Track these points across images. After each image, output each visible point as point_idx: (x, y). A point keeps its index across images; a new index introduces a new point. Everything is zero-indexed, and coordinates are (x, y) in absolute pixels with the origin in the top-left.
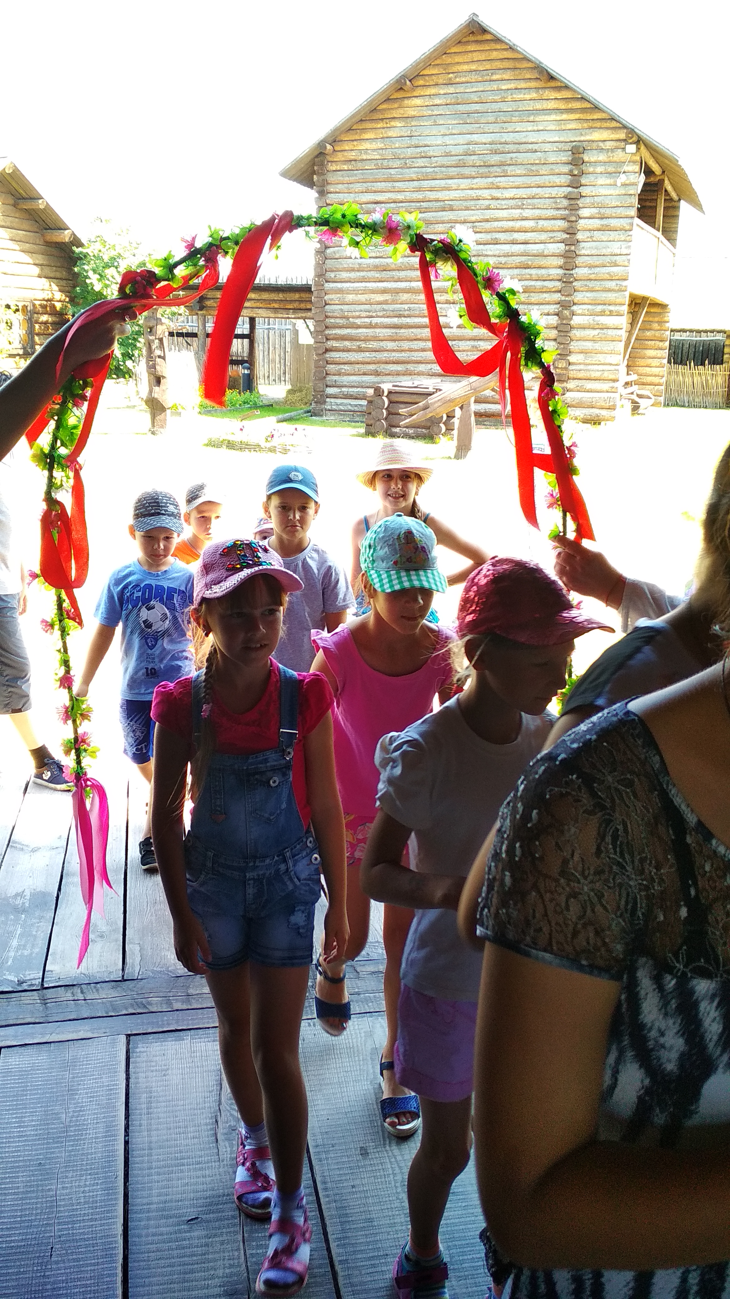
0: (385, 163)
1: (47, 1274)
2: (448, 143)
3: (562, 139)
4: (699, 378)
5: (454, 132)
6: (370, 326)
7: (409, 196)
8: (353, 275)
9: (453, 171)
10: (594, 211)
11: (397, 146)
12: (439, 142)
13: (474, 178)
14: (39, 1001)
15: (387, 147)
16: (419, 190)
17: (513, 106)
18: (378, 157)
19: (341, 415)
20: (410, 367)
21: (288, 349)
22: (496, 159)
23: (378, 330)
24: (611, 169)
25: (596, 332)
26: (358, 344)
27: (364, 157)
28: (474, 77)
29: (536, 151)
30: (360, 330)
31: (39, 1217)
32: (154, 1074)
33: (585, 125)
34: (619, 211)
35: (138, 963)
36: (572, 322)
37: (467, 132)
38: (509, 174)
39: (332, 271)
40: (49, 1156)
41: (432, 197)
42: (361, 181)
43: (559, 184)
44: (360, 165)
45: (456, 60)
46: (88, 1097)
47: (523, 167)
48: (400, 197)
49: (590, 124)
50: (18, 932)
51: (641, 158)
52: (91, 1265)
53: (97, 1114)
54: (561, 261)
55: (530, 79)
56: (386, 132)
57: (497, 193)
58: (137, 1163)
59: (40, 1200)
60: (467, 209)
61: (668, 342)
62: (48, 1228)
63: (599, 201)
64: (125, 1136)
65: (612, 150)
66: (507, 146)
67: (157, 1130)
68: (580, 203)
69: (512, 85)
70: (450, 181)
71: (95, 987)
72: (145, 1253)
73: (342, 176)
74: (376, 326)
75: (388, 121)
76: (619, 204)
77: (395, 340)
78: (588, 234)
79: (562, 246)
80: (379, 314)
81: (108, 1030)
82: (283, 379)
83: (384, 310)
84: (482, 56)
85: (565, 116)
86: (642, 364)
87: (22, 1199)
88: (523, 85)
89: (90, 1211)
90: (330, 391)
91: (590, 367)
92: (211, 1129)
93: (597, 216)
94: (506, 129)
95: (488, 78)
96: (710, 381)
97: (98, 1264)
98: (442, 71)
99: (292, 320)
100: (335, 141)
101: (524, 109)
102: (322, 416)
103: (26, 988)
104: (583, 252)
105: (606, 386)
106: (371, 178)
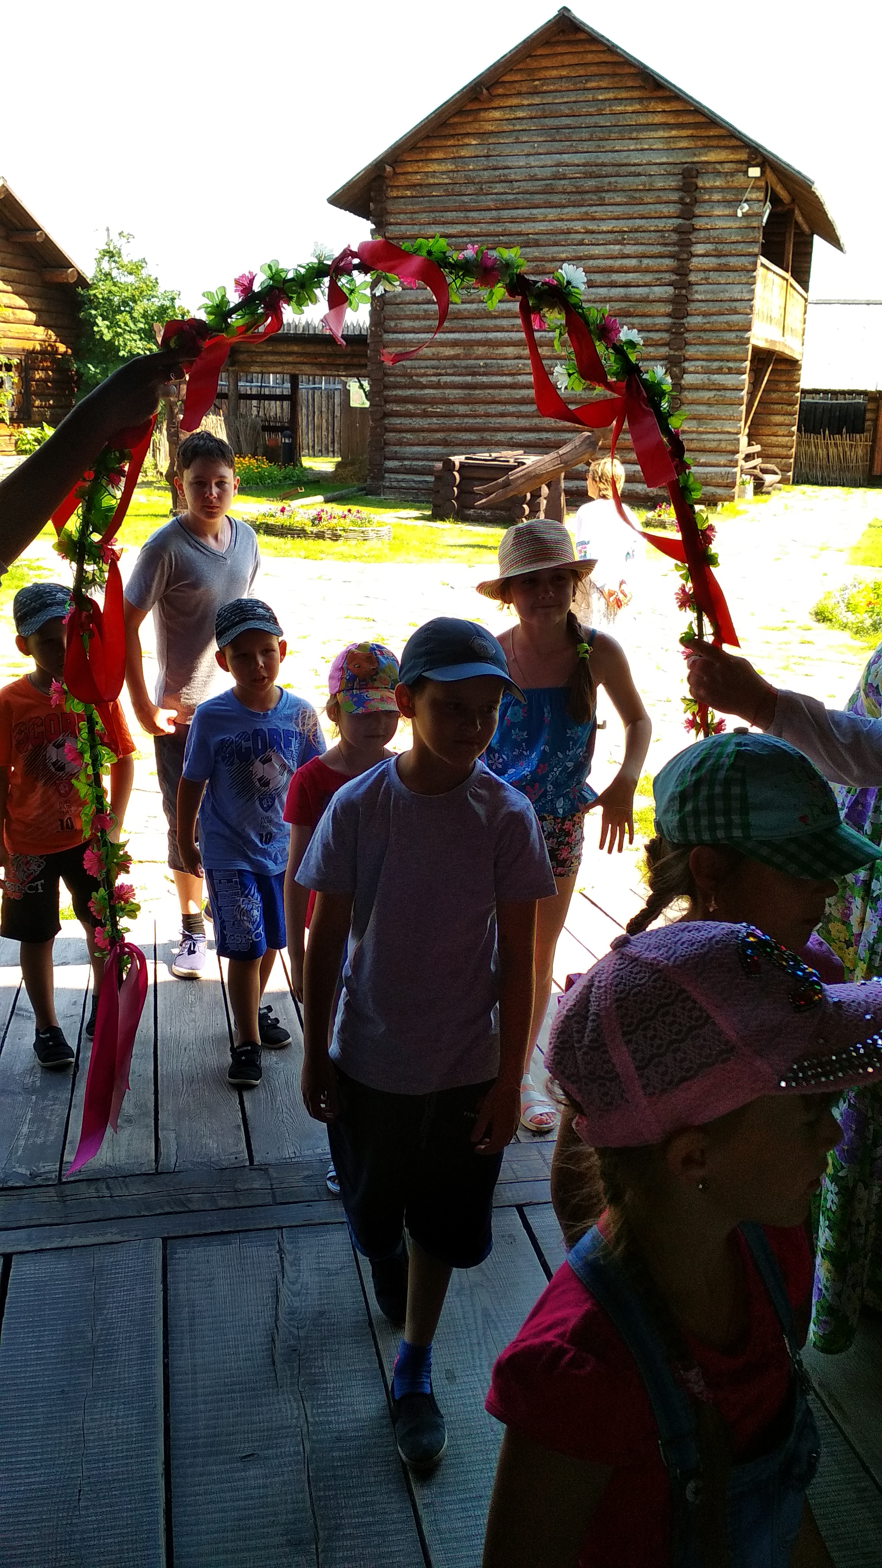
0: (457, 188)
1: (75, 1521)
2: (533, 164)
3: (671, 160)
4: (835, 450)
5: (541, 151)
6: (437, 386)
7: (485, 228)
8: (417, 324)
9: (539, 199)
10: (710, 247)
11: (471, 167)
12: (521, 164)
13: (564, 207)
14: (56, 1198)
15: (459, 169)
16: (498, 221)
17: (613, 120)
18: (447, 181)
19: (404, 493)
20: (487, 435)
21: (337, 413)
22: (591, 183)
23: (447, 391)
24: (730, 197)
25: (711, 394)
26: (423, 407)
27: (432, 181)
28: (565, 85)
29: (639, 175)
30: (427, 391)
31: (63, 1455)
32: (198, 1284)
33: (699, 143)
34: (740, 247)
35: (174, 1152)
36: (683, 382)
37: (556, 151)
38: (607, 202)
39: (392, 319)
40: (74, 1382)
41: (513, 230)
42: (427, 209)
43: (666, 214)
44: (426, 191)
45: (544, 64)
46: (118, 1313)
47: (624, 194)
48: (475, 229)
49: (705, 143)
50: (29, 1117)
51: (767, 183)
52: (128, 1510)
53: (130, 1331)
54: (669, 308)
55: (632, 87)
56: (457, 152)
57: (591, 226)
58: (180, 1390)
59: (64, 1434)
60: (556, 244)
61: (798, 406)
62: (75, 1468)
63: (715, 235)
64: (164, 1359)
65: (732, 174)
66: (604, 168)
67: (203, 1350)
68: (693, 237)
69: (611, 95)
70: (535, 211)
71: (124, 1182)
72: (191, 1496)
73: (405, 204)
74: (446, 386)
75: (460, 137)
76: (739, 238)
77: (467, 404)
78: (702, 275)
79: (670, 290)
80: (449, 371)
81: (140, 1233)
82: (331, 449)
83: (455, 366)
84: (575, 60)
85: (674, 133)
86: (767, 433)
87: (43, 1433)
88: (624, 94)
89: (125, 1447)
90: (390, 464)
91: (704, 436)
92: (267, 1350)
93: (714, 253)
94: (604, 147)
95: (582, 86)
96: (848, 453)
97: (136, 1509)
98: (525, 77)
99: (343, 378)
100: (396, 162)
101: (625, 123)
102: (379, 495)
103: (41, 1183)
104: (697, 297)
105: (722, 460)
106: (439, 206)
